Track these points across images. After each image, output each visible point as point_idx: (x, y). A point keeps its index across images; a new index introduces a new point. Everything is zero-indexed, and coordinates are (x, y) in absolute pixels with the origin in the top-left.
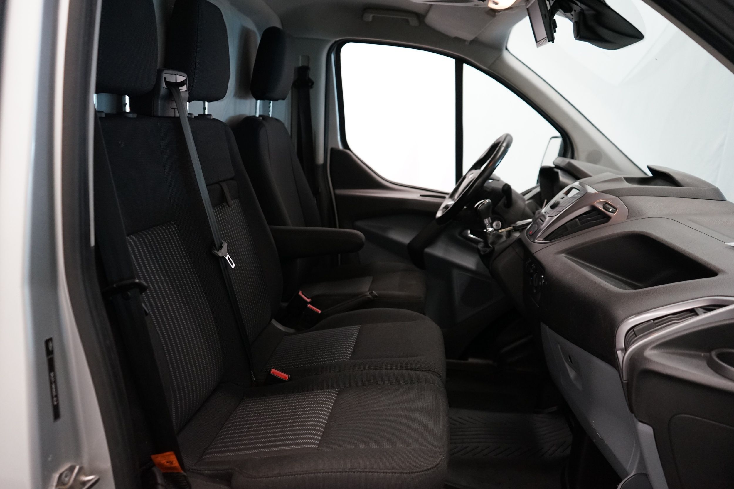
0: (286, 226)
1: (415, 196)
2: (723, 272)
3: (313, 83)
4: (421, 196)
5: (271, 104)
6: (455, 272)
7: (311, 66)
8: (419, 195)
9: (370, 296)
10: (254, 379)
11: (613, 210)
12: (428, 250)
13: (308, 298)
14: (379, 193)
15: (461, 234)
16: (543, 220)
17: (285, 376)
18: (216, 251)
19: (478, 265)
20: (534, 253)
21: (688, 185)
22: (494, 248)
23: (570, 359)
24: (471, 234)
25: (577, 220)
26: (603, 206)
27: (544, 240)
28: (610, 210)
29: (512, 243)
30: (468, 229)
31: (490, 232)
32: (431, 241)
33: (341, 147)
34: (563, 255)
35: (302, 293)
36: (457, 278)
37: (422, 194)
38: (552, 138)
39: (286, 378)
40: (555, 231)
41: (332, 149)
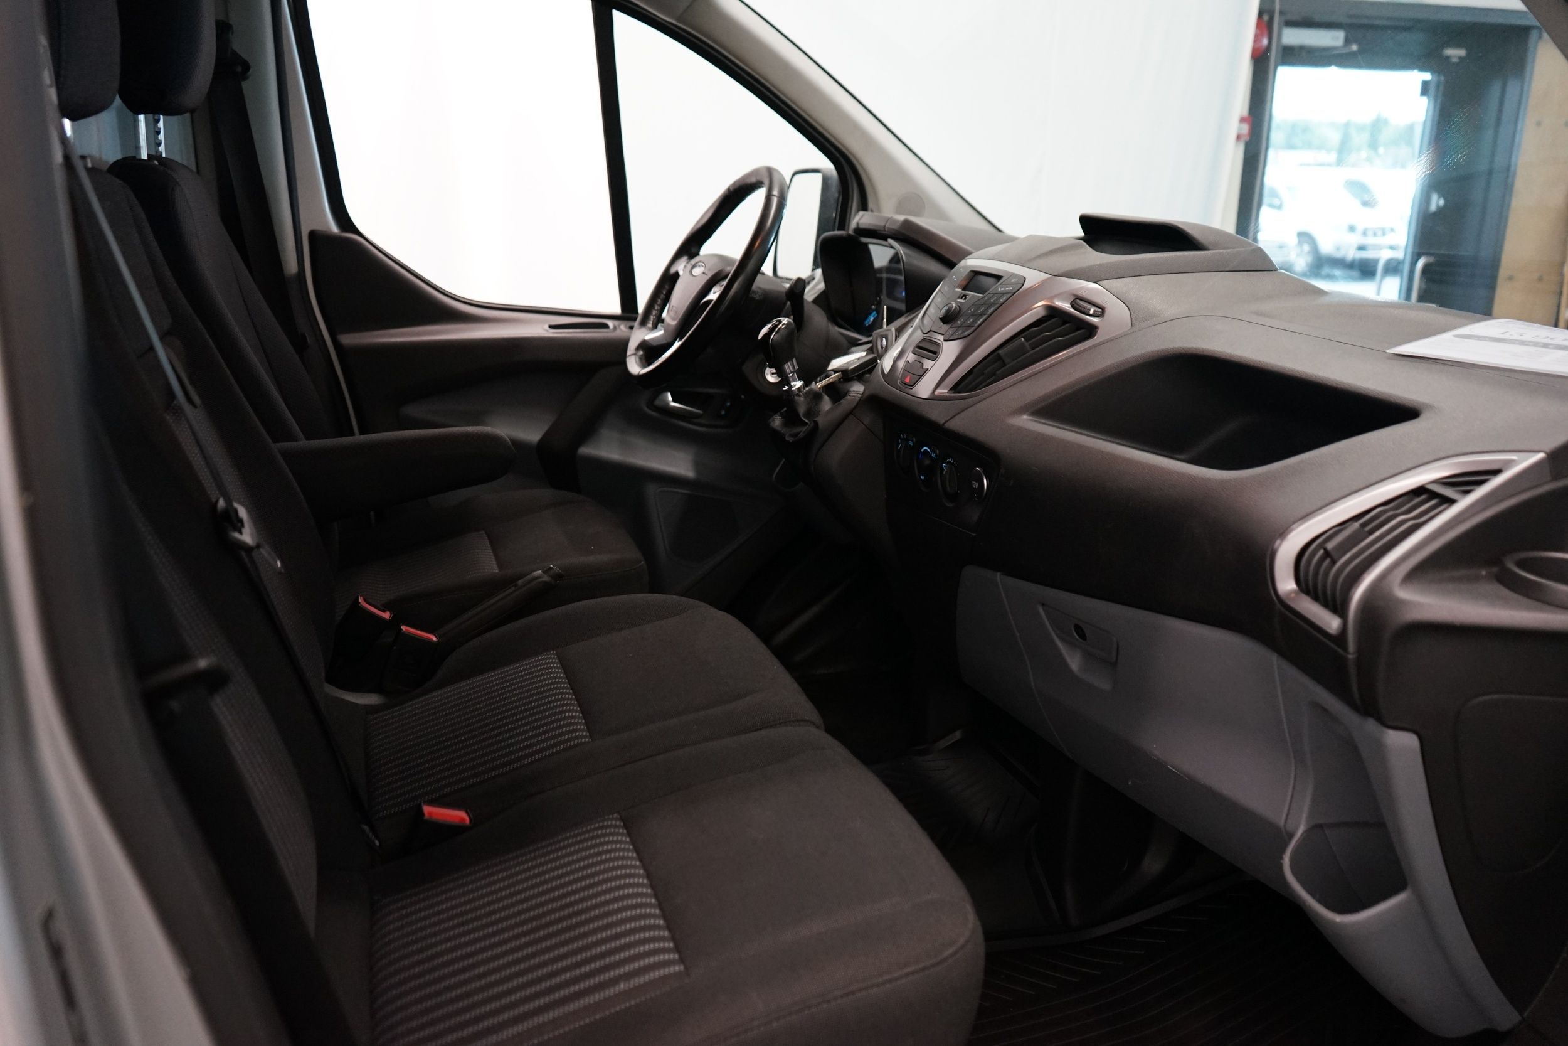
0: (296, 441)
1: (538, 329)
2: (1430, 407)
3: (246, 66)
4: (551, 327)
5: (161, 125)
6: (652, 490)
7: (233, 20)
8: (546, 327)
9: (546, 578)
10: (377, 843)
11: (1097, 311)
12: (585, 450)
13: (384, 611)
14: (453, 332)
15: (651, 404)
16: (933, 348)
17: (458, 816)
18: (236, 535)
19: (697, 465)
20: (943, 422)
21: (1216, 246)
22: (816, 423)
23: (1080, 632)
24: (674, 401)
25: (1023, 339)
26: (1071, 304)
27: (950, 392)
28: (1091, 312)
29: (855, 407)
30: (667, 390)
31: (799, 389)
32: (587, 431)
33: (334, 228)
34: (1025, 417)
35: (365, 600)
36: (656, 501)
37: (553, 323)
38: (796, 173)
39: (463, 820)
40: (975, 370)
41: (313, 235)
